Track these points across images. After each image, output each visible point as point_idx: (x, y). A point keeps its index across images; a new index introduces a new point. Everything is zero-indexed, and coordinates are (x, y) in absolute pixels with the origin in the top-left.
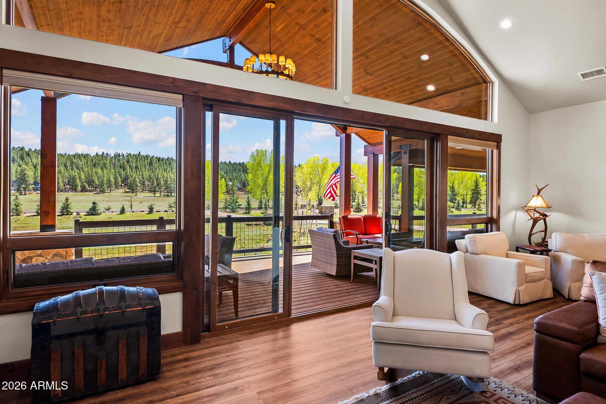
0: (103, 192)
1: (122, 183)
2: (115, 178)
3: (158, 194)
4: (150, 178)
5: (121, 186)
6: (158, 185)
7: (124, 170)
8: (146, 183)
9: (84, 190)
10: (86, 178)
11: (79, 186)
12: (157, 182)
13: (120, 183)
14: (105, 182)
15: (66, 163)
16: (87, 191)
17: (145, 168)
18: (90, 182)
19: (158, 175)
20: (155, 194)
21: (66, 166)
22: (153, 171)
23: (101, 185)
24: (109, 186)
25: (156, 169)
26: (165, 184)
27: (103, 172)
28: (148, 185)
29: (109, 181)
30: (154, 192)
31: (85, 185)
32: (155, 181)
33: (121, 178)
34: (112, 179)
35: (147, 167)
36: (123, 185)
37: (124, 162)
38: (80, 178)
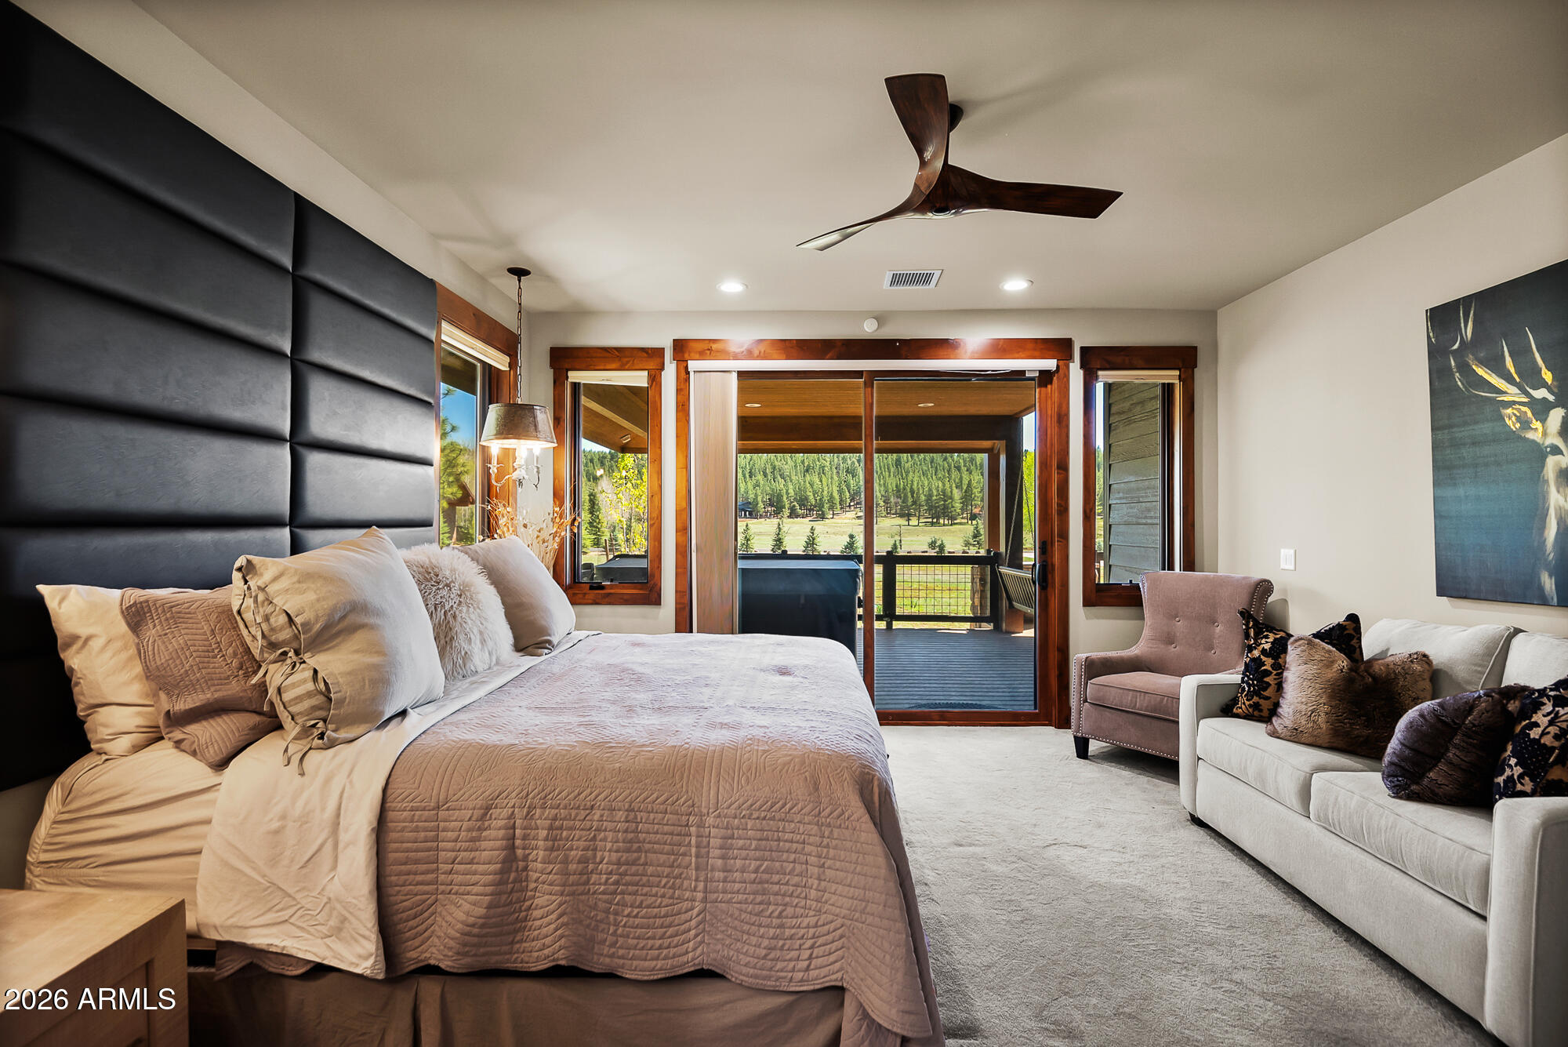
0: (823, 517)
1: (851, 501)
2: (840, 492)
3: (914, 521)
4: (898, 491)
5: (850, 506)
6: (914, 503)
7: (853, 477)
8: (892, 499)
9: (793, 514)
10: (796, 494)
11: (787, 506)
12: (913, 497)
13: (848, 501)
14: (826, 499)
15: (766, 469)
16: (797, 516)
17: (890, 472)
18: (803, 501)
19: (912, 484)
20: (909, 520)
21: (765, 475)
22: (902, 476)
23: (820, 505)
24: (832, 508)
25: (907, 473)
26: (927, 500)
27: (821, 481)
28: (896, 503)
29: (832, 497)
30: (908, 516)
31: (794, 506)
32: (909, 494)
33: (849, 492)
34: (836, 495)
35: (892, 470)
36: (852, 504)
37: (853, 463)
38: (787, 493)
